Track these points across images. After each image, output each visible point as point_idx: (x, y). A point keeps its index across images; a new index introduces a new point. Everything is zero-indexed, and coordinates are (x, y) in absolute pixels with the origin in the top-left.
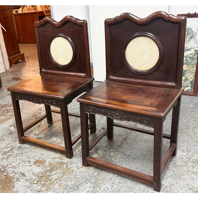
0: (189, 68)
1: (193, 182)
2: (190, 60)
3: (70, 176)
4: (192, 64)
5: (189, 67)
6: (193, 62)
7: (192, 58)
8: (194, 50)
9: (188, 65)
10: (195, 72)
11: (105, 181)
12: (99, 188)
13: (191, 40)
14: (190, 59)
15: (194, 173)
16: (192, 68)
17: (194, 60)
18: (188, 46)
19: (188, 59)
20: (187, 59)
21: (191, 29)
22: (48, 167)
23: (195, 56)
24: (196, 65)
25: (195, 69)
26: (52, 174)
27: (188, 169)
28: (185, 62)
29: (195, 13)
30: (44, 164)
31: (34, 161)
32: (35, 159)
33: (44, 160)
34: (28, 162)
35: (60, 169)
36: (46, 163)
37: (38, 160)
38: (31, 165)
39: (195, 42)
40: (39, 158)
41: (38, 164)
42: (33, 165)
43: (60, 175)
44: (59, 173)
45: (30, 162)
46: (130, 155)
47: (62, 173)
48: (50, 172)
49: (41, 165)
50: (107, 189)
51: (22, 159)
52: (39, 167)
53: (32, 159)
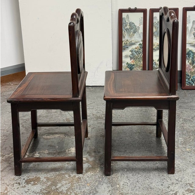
0: (136, 62)
1: (192, 159)
2: (136, 54)
3: (80, 183)
4: (139, 57)
5: (136, 61)
6: (139, 56)
7: (137, 51)
8: (139, 44)
9: (135, 59)
10: (142, 66)
11: (119, 178)
12: (118, 185)
13: (135, 34)
14: (136, 53)
15: (189, 152)
16: (139, 62)
17: (140, 54)
18: (133, 41)
19: (134, 53)
20: (133, 54)
21: (133, 23)
22: (48, 182)
23: (140, 50)
24: (142, 58)
25: (142, 62)
26: (58, 187)
27: (182, 150)
28: (132, 56)
29: (136, 8)
30: (40, 181)
31: (24, 181)
32: (24, 179)
33: (36, 177)
34: (17, 184)
35: (64, 180)
36: (41, 180)
37: (28, 179)
38: (24, 186)
39: (138, 36)
40: (28, 177)
41: (32, 183)
42: (27, 186)
43: (69, 185)
44: (66, 184)
45: (19, 184)
46: (125, 151)
47: (69, 183)
48: (54, 186)
49: (36, 182)
50: (126, 184)
51: (6, 184)
52: (36, 185)
53: (19, 180)
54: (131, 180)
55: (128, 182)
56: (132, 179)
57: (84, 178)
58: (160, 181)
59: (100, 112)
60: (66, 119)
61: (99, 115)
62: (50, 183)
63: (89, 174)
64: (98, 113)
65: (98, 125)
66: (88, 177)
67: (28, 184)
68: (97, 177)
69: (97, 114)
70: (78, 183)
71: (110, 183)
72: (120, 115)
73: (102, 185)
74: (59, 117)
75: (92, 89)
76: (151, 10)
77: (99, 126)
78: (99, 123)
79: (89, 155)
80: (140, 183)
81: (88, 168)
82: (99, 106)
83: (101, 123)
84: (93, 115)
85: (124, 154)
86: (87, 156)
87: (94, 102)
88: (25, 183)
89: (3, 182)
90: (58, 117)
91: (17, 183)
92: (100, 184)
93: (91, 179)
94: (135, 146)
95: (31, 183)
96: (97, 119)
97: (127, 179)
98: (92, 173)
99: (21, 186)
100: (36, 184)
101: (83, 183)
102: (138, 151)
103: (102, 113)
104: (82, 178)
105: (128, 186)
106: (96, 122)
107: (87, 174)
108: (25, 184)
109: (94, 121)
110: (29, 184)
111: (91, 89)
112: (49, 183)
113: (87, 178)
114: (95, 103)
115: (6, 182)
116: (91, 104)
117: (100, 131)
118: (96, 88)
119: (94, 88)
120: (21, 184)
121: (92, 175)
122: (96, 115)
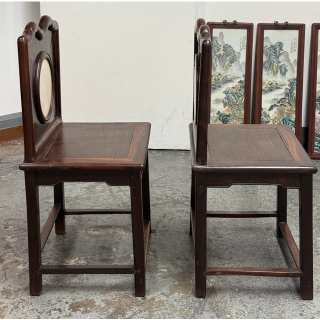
0: (234, 111)
2: (233, 97)
3: (164, 311)
4: (238, 103)
5: (233, 109)
6: (239, 101)
7: (236, 93)
8: (239, 81)
9: (231, 106)
10: (243, 117)
11: (229, 302)
12: (229, 314)
13: (233, 64)
14: (234, 95)
16: (238, 112)
17: (240, 97)
18: (229, 75)
19: (231, 95)
20: (228, 97)
21: (230, 47)
23: (240, 90)
24: (243, 105)
25: (243, 112)
28: (227, 101)
29: (235, 21)
30: (95, 306)
31: (67, 306)
32: (67, 303)
33: (87, 300)
34: (56, 312)
35: (136, 305)
36: (97, 304)
37: (74, 302)
38: (68, 314)
39: (238, 67)
40: (73, 299)
41: (82, 309)
42: (73, 313)
43: (145, 313)
44: (141, 311)
45: (60, 310)
46: (231, 258)
47: (145, 311)
48: (120, 314)
49: (89, 309)
50: (242, 312)
51: (37, 310)
52: (90, 313)
53: (59, 304)
54: (248, 305)
55: (244, 310)
56: (251, 305)
57: (169, 303)
58: (297, 308)
59: (178, 192)
60: (122, 203)
61: (176, 198)
62: (113, 309)
63: (177, 296)
64: (175, 194)
65: (179, 214)
66: (176, 300)
67: (74, 311)
68: (191, 301)
69: (173, 196)
70: (160, 310)
71: (214, 311)
72: (212, 199)
73: (202, 313)
74: (110, 200)
75: (158, 155)
76: (260, 26)
77: (180, 217)
78: (180, 211)
79: (171, 264)
80: (264, 311)
81: (173, 285)
82: (174, 183)
83: (183, 211)
84: (167, 197)
85: (229, 263)
86: (167, 266)
87: (165, 176)
88: (69, 309)
89: (31, 308)
90: (108, 199)
91: (55, 310)
92: (198, 312)
93: (181, 304)
94: (246, 250)
95: (79, 310)
96: (175, 204)
97: (242, 305)
98: (181, 295)
99: (64, 313)
100: (89, 311)
101: (169, 311)
102: (252, 258)
103: (181, 194)
104: (165, 302)
105: (245, 316)
106: (173, 209)
107: (173, 295)
108: (70, 311)
109: (171, 207)
110: (77, 312)
111: (156, 154)
112: (111, 310)
113: (175, 303)
114: (168, 177)
115: (36, 307)
116: (161, 180)
117: (184, 225)
118: (164, 152)
119: (160, 152)
120: (63, 310)
121: (182, 297)
122: (173, 198)
